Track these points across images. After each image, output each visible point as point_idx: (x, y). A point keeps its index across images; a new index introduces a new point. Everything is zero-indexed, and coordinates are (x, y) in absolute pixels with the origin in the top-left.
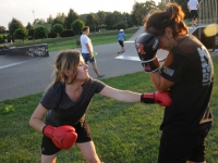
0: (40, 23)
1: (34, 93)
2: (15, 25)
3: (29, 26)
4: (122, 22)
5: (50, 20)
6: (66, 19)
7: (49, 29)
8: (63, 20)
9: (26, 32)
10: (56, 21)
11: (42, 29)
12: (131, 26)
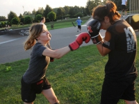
0: (27, 14)
1: (25, 59)
2: (12, 15)
3: (21, 16)
4: (80, 13)
5: (34, 12)
6: (44, 11)
7: (33, 18)
8: (42, 12)
9: (19, 20)
10: (38, 13)
11: (29, 18)
12: (85, 15)
